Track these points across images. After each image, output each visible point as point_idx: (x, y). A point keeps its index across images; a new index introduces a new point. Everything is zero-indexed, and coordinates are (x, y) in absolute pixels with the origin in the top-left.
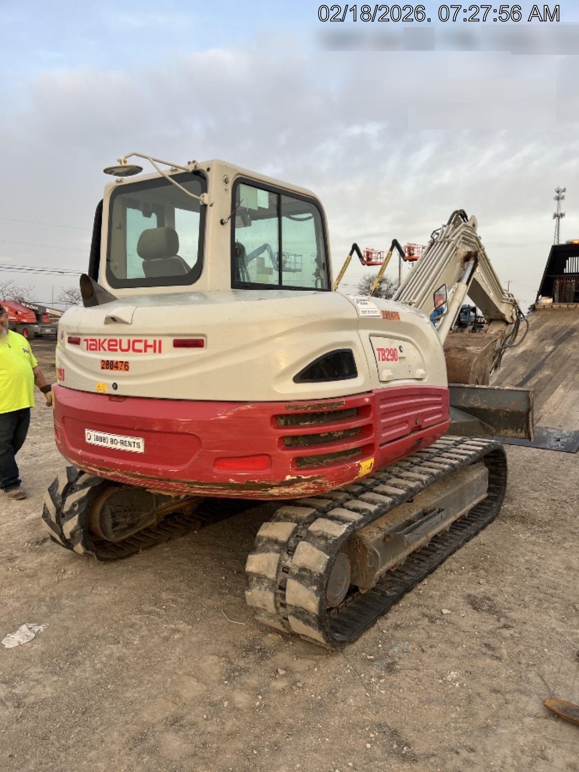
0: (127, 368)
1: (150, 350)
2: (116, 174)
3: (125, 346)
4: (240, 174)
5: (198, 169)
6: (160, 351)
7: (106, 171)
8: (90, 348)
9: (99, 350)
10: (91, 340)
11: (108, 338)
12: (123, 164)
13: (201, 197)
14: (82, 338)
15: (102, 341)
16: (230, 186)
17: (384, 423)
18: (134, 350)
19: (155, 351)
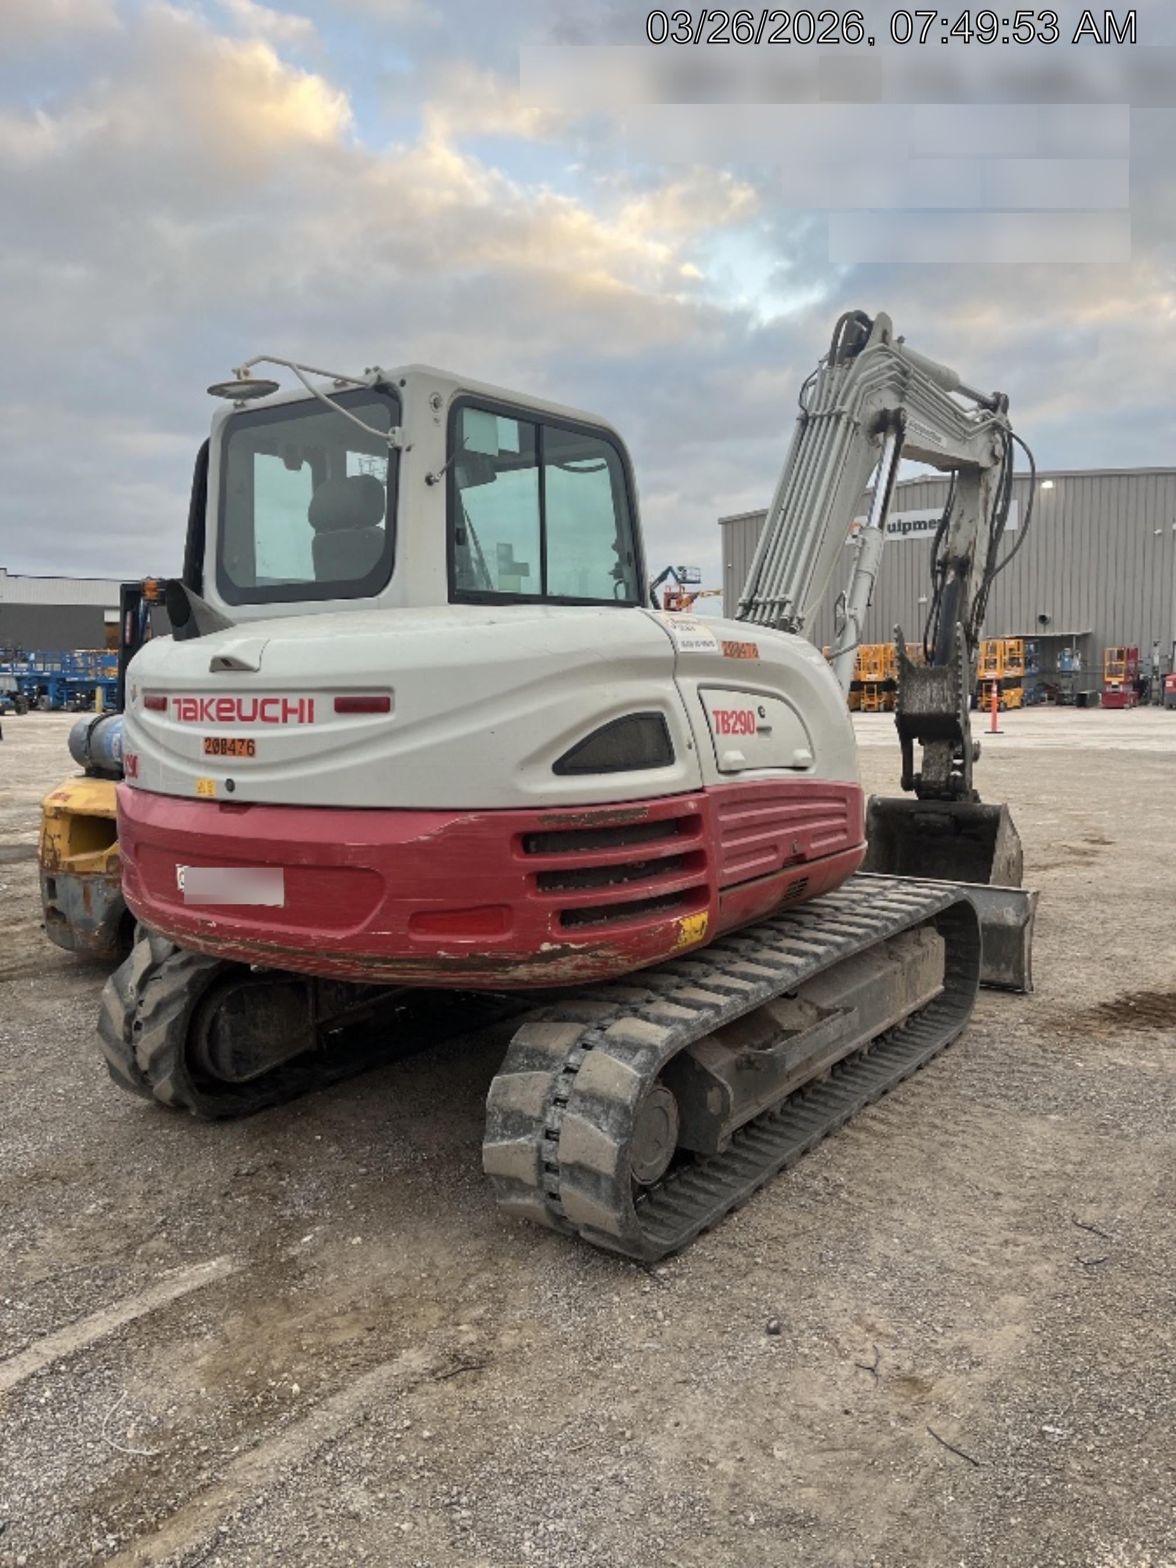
0: (251, 750)
1: (293, 718)
2: (230, 396)
3: (247, 711)
4: (464, 390)
5: (383, 382)
6: (311, 720)
7: (212, 391)
8: (185, 716)
9: (202, 719)
10: (187, 701)
11: (218, 697)
12: (244, 378)
13: (390, 434)
14: (170, 698)
15: (206, 702)
16: (443, 413)
17: (728, 848)
18: (264, 719)
19: (301, 720)
